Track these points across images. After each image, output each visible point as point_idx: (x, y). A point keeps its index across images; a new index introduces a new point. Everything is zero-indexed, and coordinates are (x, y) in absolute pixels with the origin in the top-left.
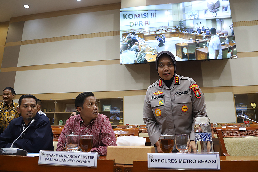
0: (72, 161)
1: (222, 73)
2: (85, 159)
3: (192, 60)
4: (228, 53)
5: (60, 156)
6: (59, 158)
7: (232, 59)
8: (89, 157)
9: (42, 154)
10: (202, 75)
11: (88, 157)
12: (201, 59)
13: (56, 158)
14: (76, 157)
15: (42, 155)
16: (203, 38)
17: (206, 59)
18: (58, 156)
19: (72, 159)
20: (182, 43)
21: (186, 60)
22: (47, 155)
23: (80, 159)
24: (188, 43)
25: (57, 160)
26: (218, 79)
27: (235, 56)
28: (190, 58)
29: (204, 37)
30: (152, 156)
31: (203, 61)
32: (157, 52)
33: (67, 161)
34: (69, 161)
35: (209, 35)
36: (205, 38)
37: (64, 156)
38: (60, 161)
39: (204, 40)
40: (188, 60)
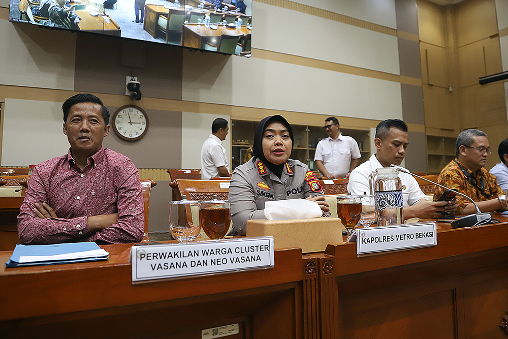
0: (221, 263)
1: (217, 79)
2: (250, 254)
3: (174, 44)
4: (237, 46)
5: (190, 254)
6: (188, 260)
7: (242, 57)
8: (259, 248)
9: (141, 255)
10: (182, 77)
11: (255, 248)
12: (191, 47)
13: (181, 260)
14: (230, 251)
15: (141, 258)
16: (199, 6)
17: (200, 48)
18: (186, 254)
19: (222, 256)
20: (158, 6)
21: (162, 42)
22: (155, 256)
23: (240, 255)
24: (170, 10)
25: (185, 265)
26: (209, 88)
27: (247, 52)
28: (169, 40)
29: (201, 4)
30: (363, 233)
31: (192, 50)
32: (104, 13)
33: (209, 263)
34: (215, 264)
35: (210, 4)
36: (203, 7)
37: (200, 253)
38: (193, 265)
39: (201, 11)
40: (166, 43)
